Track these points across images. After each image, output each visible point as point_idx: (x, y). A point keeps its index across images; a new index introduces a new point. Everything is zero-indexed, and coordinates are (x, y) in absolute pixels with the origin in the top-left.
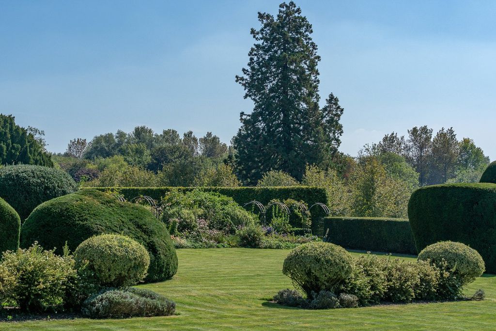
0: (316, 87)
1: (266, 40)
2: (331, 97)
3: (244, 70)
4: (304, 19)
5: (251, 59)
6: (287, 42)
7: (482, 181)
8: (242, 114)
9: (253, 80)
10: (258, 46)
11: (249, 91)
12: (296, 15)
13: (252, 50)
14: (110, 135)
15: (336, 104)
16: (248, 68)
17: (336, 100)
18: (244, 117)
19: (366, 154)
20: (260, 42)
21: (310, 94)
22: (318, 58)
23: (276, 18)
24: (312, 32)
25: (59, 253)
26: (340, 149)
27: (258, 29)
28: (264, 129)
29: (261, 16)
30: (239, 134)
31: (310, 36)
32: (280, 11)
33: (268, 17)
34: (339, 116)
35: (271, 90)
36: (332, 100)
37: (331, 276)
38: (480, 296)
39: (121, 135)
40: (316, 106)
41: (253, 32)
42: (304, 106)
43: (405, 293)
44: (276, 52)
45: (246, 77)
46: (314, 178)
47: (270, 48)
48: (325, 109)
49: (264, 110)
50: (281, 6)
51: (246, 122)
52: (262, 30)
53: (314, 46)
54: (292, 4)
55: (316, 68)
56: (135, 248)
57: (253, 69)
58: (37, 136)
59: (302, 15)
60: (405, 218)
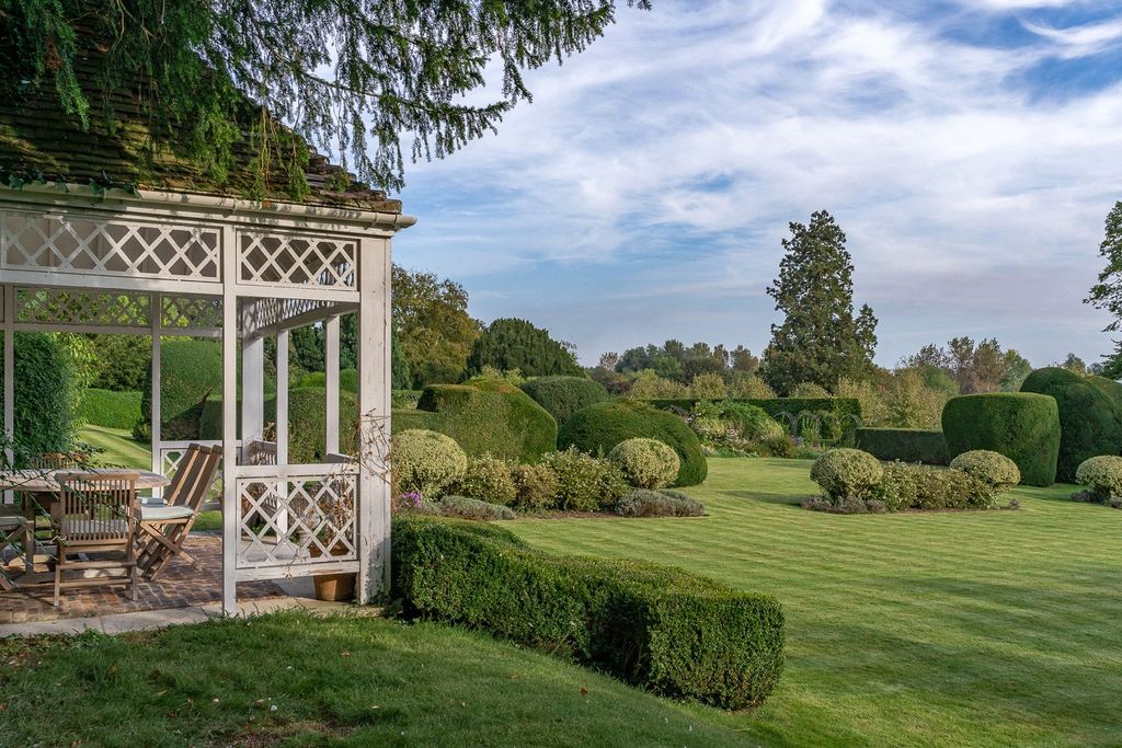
0: (849, 297)
1: (797, 250)
2: (865, 307)
3: (775, 281)
4: (837, 228)
5: (783, 270)
6: (818, 252)
7: (1021, 391)
8: (773, 326)
9: (784, 292)
10: (789, 257)
11: (781, 302)
12: (829, 224)
13: (784, 260)
14: (642, 349)
15: (870, 315)
16: (780, 279)
17: (871, 310)
18: (775, 329)
19: (902, 366)
20: (792, 253)
21: (844, 305)
22: (852, 267)
23: (808, 228)
24: (845, 241)
25: (594, 455)
26: (874, 361)
27: (790, 240)
28: (795, 341)
29: (792, 226)
30: (770, 347)
31: (843, 245)
32: (812, 221)
33: (800, 226)
34: (873, 327)
35: (803, 301)
36: (866, 310)
37: (859, 482)
38: (1014, 505)
39: (652, 348)
40: (849, 316)
41: (784, 242)
42: (837, 316)
43: (935, 501)
44: (808, 262)
45: (777, 288)
46: (847, 389)
47: (802, 258)
48: (858, 321)
49: (794, 322)
50: (813, 215)
51: (776, 334)
52: (794, 240)
53: (848, 256)
54: (824, 212)
55: (850, 278)
56: (666, 451)
57: (784, 280)
58: (569, 350)
59: (835, 224)
60: (939, 428)
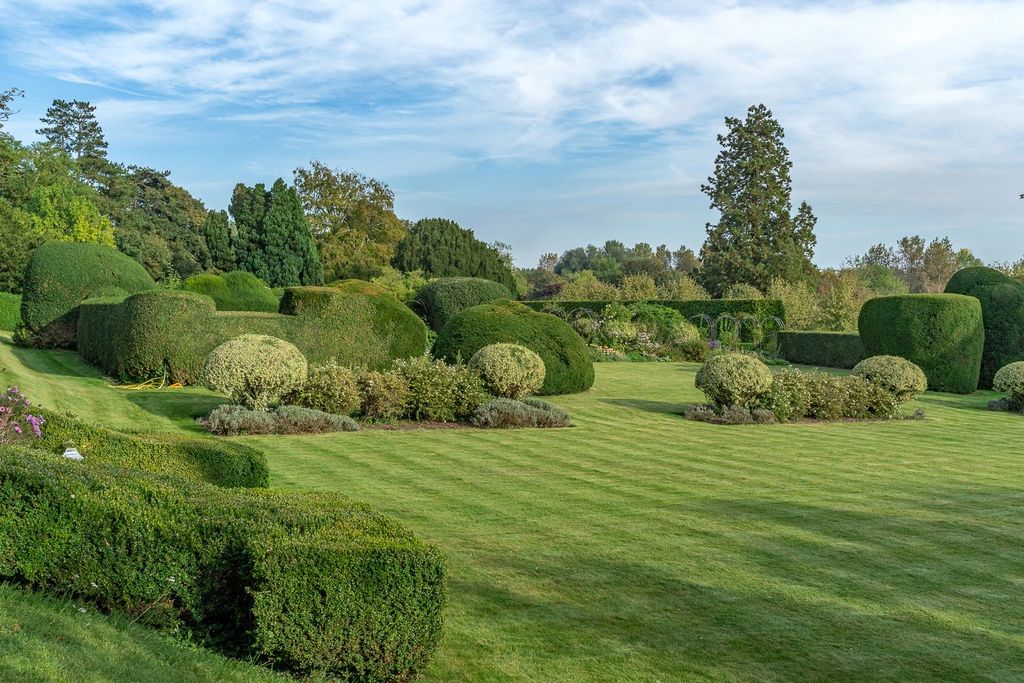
0: (787, 195)
1: (733, 145)
2: (804, 205)
3: (709, 178)
4: (775, 123)
5: (718, 167)
6: (755, 147)
7: (945, 292)
8: (708, 225)
9: (719, 190)
10: (725, 153)
11: (716, 200)
12: (767, 118)
13: (719, 157)
14: (581, 250)
15: (809, 213)
16: (715, 177)
17: (809, 208)
18: (710, 228)
19: (847, 266)
20: (728, 149)
21: (781, 203)
22: (790, 163)
23: (744, 123)
24: (783, 136)
26: (813, 261)
27: (725, 135)
28: (731, 240)
29: (728, 121)
30: (704, 246)
31: (781, 140)
32: (749, 115)
33: (736, 121)
34: (811, 225)
35: (740, 199)
36: (805, 208)
37: (745, 390)
38: (919, 415)
39: (592, 249)
40: (787, 214)
41: (720, 138)
42: (774, 215)
43: (831, 410)
44: (744, 159)
45: (712, 186)
46: (779, 289)
47: (739, 154)
48: (796, 219)
49: (729, 221)
50: (749, 110)
51: (711, 233)
52: (730, 136)
53: (785, 152)
54: (762, 106)
55: (788, 174)
57: (719, 177)
58: (503, 252)
59: (773, 118)
60: (857, 333)
